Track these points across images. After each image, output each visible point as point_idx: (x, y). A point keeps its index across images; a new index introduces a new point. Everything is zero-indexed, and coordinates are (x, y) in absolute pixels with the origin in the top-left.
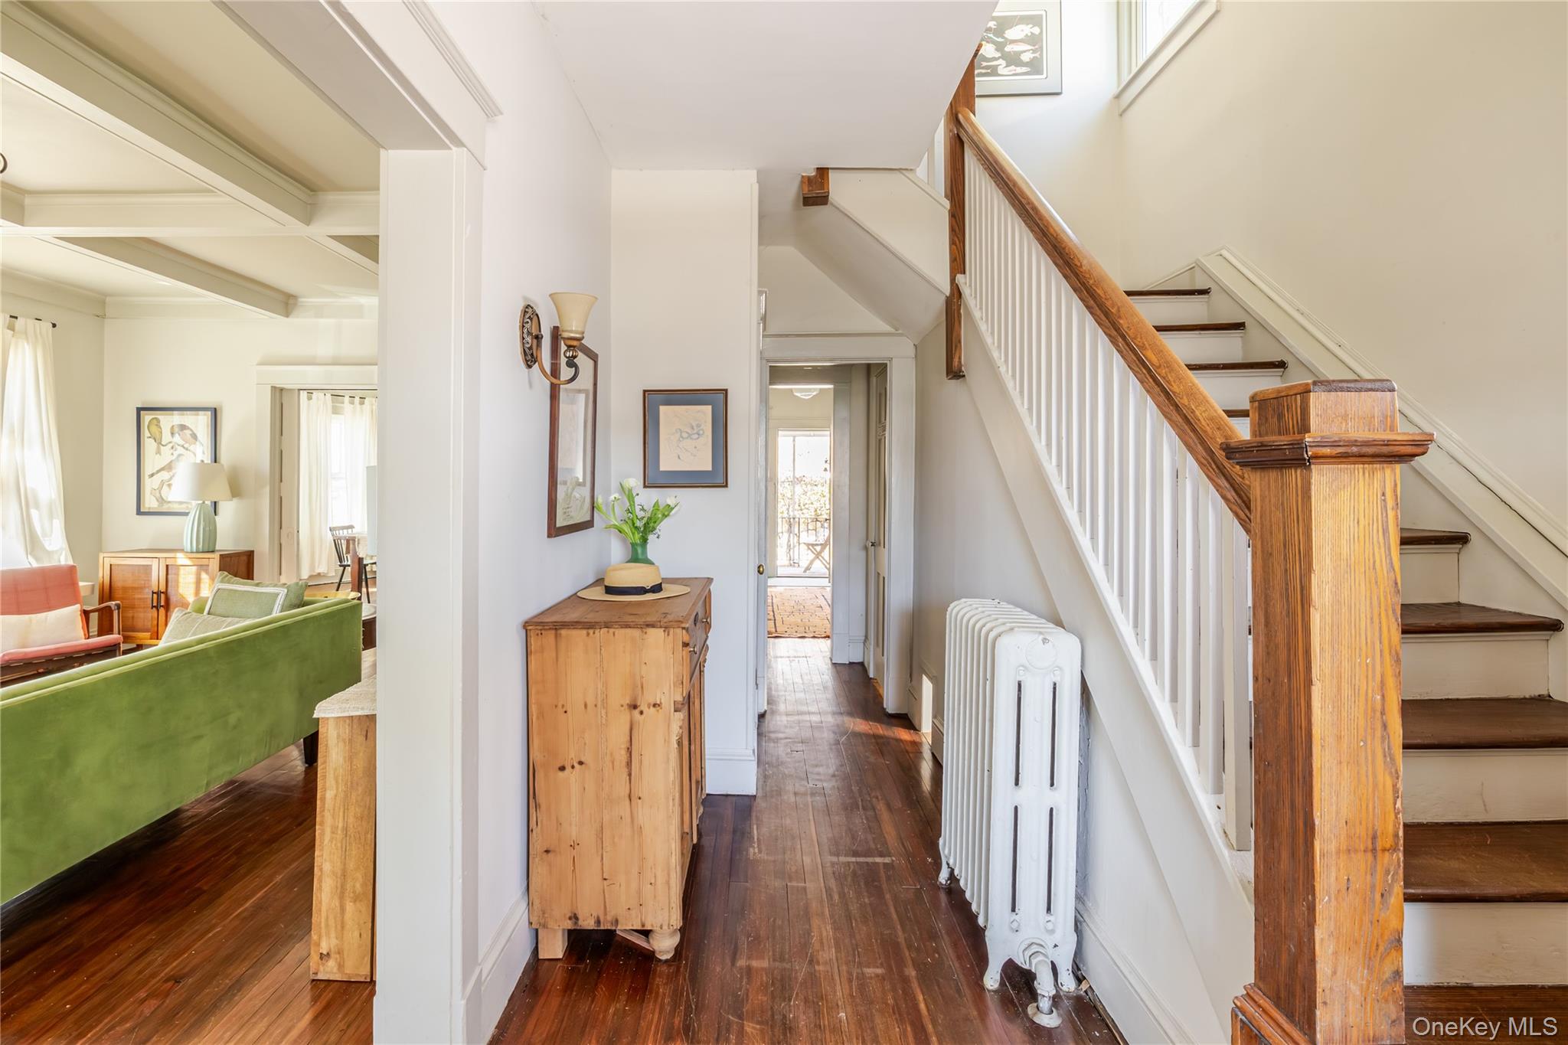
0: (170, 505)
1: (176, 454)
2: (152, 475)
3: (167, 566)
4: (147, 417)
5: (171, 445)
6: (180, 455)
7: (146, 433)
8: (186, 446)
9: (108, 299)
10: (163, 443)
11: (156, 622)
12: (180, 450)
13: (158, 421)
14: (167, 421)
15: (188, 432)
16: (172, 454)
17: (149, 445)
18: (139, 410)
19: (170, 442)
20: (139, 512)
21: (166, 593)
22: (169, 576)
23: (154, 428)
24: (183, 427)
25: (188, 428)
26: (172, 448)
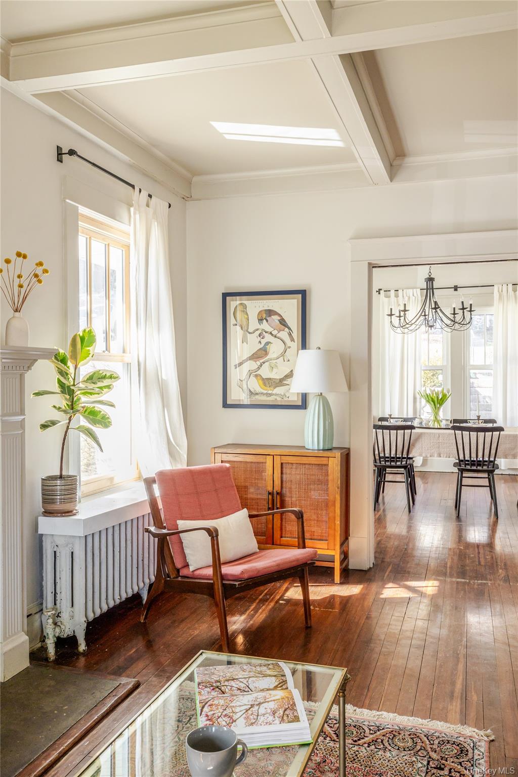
0: (257, 397)
1: (264, 342)
2: (240, 364)
3: (282, 464)
4: (233, 303)
5: (258, 333)
6: (268, 343)
7: (231, 320)
8: (275, 332)
9: (195, 179)
10: (249, 331)
11: (270, 526)
12: (268, 338)
13: (245, 307)
14: (255, 306)
15: (276, 318)
16: (260, 342)
17: (235, 333)
18: (225, 296)
19: (257, 330)
20: (225, 405)
21: (280, 494)
22: (284, 476)
23: (239, 315)
24: (270, 313)
25: (276, 313)
26: (260, 335)
